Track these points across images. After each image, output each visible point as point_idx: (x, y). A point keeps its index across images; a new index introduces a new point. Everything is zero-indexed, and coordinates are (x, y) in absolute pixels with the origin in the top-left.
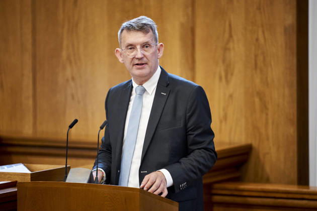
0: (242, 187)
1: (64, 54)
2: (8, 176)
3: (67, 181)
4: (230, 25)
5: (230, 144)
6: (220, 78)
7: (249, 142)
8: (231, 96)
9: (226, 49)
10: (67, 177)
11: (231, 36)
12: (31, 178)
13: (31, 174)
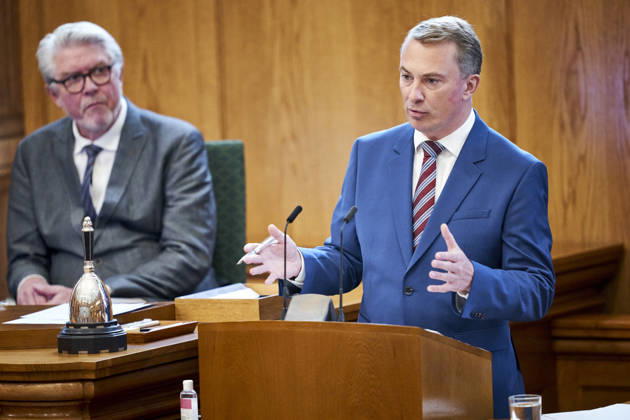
0: (608, 322)
1: (276, 92)
2: (219, 305)
3: (288, 318)
4: (576, 28)
5: (583, 244)
6: (562, 127)
7: (619, 241)
8: (582, 158)
9: (570, 73)
10: (286, 311)
11: (579, 48)
12: (261, 307)
13: (260, 301)
